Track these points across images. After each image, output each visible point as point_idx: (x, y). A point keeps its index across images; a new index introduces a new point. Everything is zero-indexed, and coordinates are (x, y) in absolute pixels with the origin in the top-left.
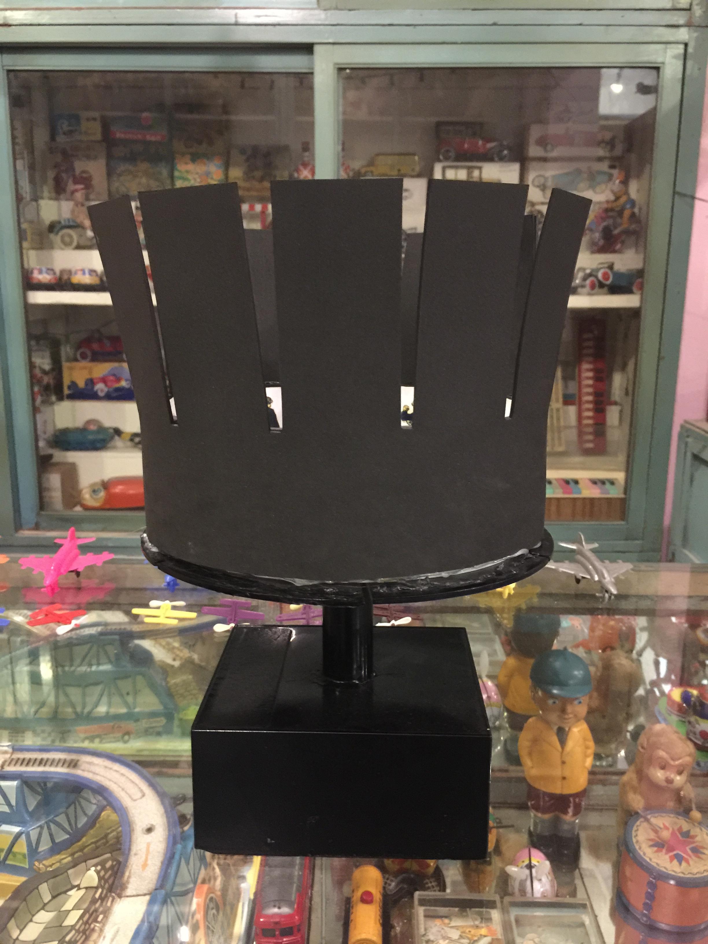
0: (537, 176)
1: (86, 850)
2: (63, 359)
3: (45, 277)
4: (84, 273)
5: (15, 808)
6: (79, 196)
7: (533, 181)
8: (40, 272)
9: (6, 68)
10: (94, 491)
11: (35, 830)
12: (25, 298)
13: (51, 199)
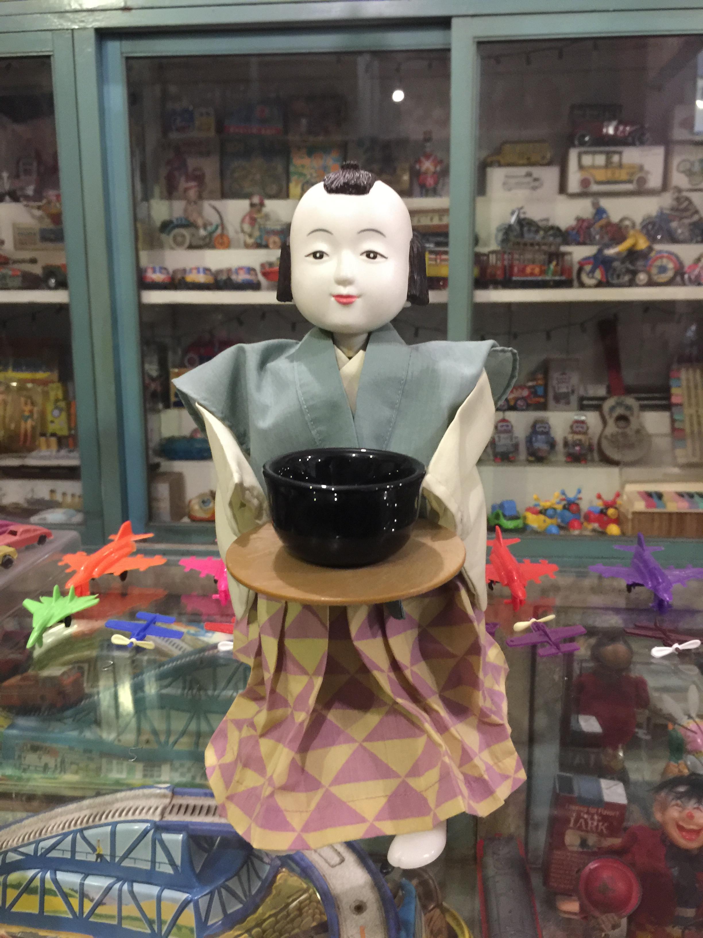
0: (684, 161)
1: (264, 925)
2: (170, 364)
3: (158, 277)
4: (199, 272)
5: (179, 869)
6: (192, 194)
7: (678, 165)
8: (154, 271)
9: (125, 55)
10: (204, 502)
11: (205, 898)
12: (139, 297)
13: (162, 198)
